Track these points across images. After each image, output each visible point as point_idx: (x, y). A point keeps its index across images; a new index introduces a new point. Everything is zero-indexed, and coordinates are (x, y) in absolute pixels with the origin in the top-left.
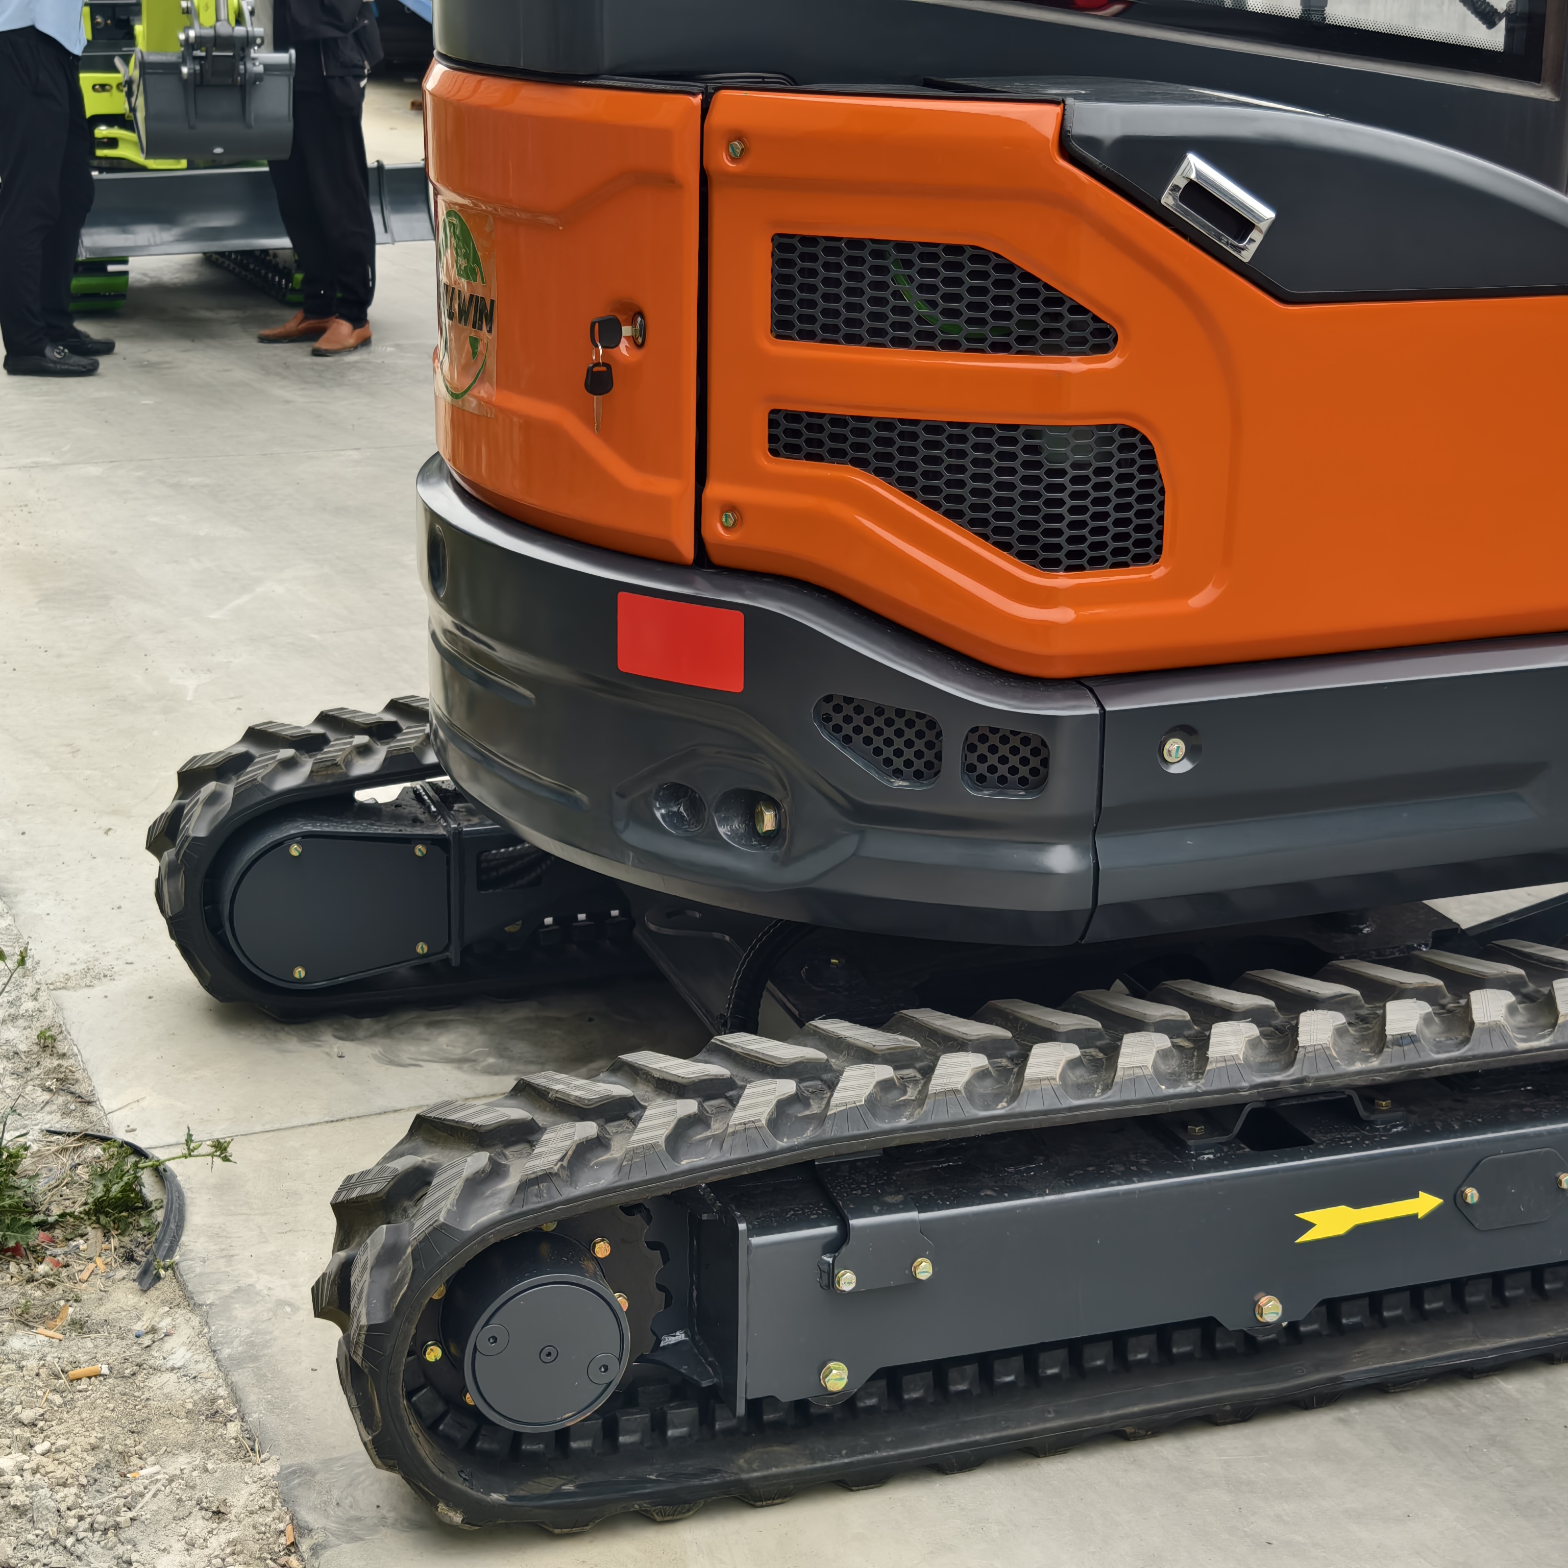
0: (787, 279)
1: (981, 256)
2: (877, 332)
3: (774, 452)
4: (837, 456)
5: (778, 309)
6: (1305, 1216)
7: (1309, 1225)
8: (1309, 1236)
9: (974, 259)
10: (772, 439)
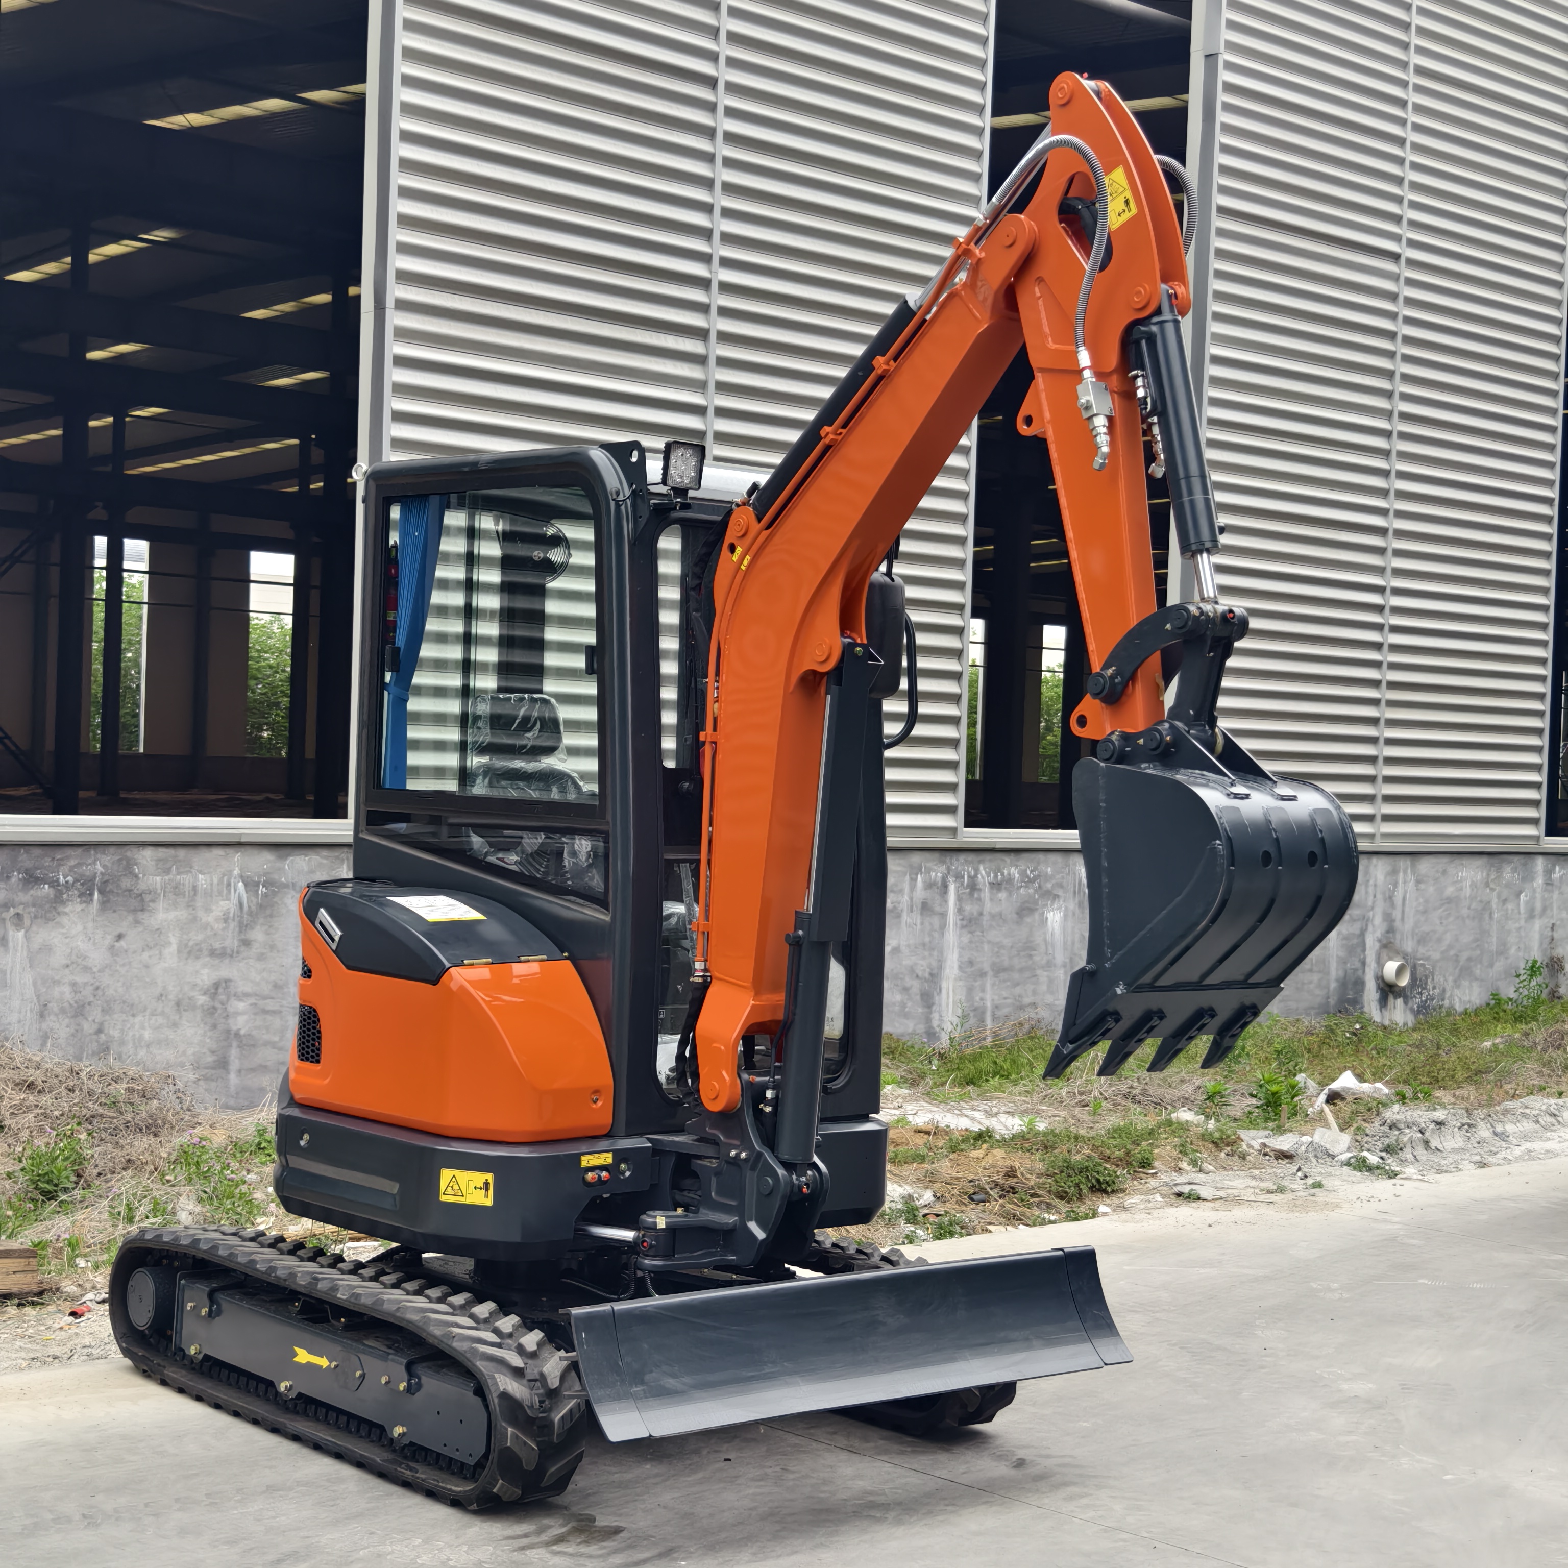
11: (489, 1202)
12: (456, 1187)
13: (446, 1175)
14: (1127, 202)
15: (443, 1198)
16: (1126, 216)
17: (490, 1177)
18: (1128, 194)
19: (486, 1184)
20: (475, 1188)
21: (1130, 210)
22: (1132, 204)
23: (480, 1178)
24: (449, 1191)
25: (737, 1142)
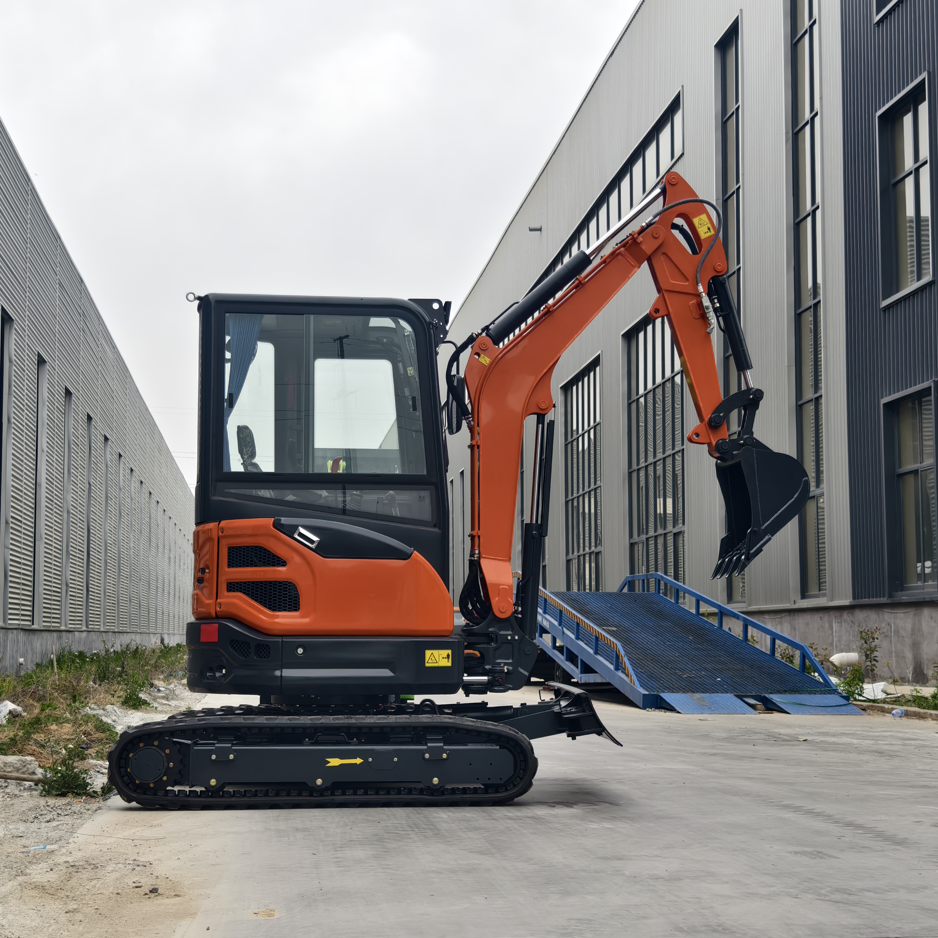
0: (230, 556)
1: (261, 548)
2: (244, 564)
3: (228, 591)
4: (237, 591)
5: (229, 562)
6: (328, 760)
7: (329, 762)
8: (328, 765)
9: (259, 548)
10: (227, 589)
11: (449, 664)
12: (433, 659)
13: (428, 653)
14: (709, 229)
15: (427, 665)
16: (709, 234)
17: (449, 652)
18: (710, 226)
19: (448, 655)
20: (443, 658)
21: (710, 232)
22: (712, 230)
23: (445, 652)
24: (430, 661)
25: (510, 632)
